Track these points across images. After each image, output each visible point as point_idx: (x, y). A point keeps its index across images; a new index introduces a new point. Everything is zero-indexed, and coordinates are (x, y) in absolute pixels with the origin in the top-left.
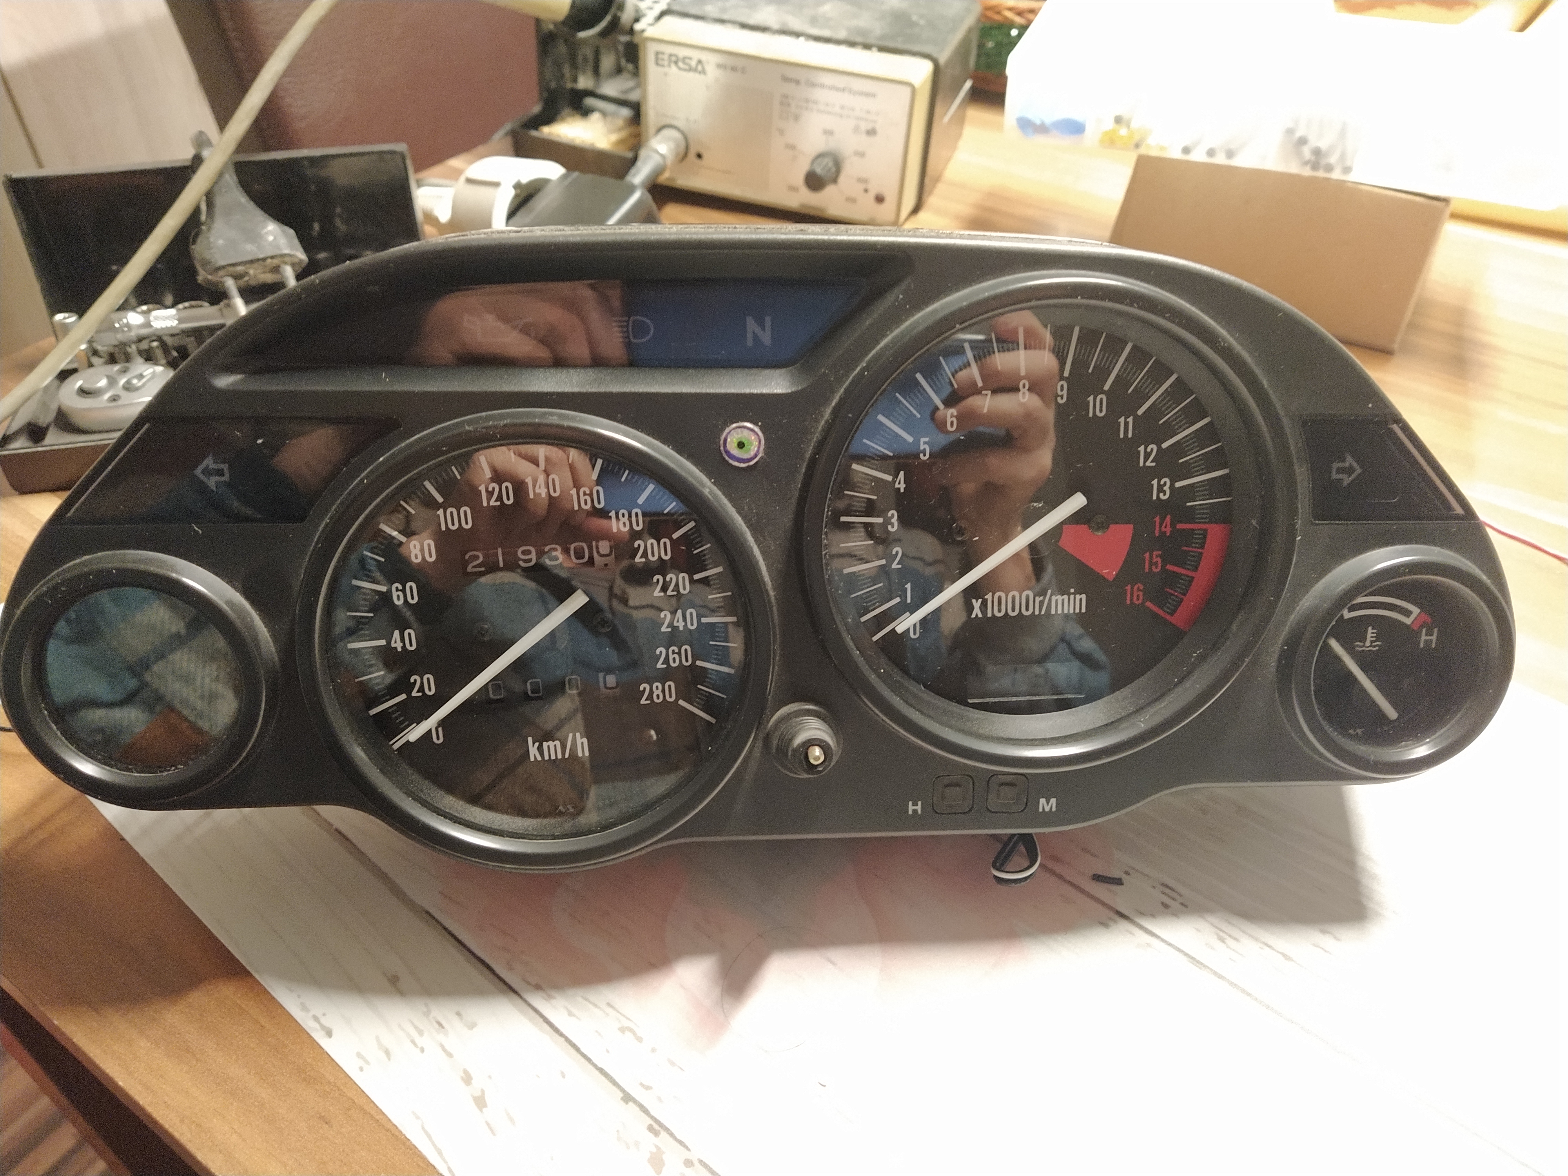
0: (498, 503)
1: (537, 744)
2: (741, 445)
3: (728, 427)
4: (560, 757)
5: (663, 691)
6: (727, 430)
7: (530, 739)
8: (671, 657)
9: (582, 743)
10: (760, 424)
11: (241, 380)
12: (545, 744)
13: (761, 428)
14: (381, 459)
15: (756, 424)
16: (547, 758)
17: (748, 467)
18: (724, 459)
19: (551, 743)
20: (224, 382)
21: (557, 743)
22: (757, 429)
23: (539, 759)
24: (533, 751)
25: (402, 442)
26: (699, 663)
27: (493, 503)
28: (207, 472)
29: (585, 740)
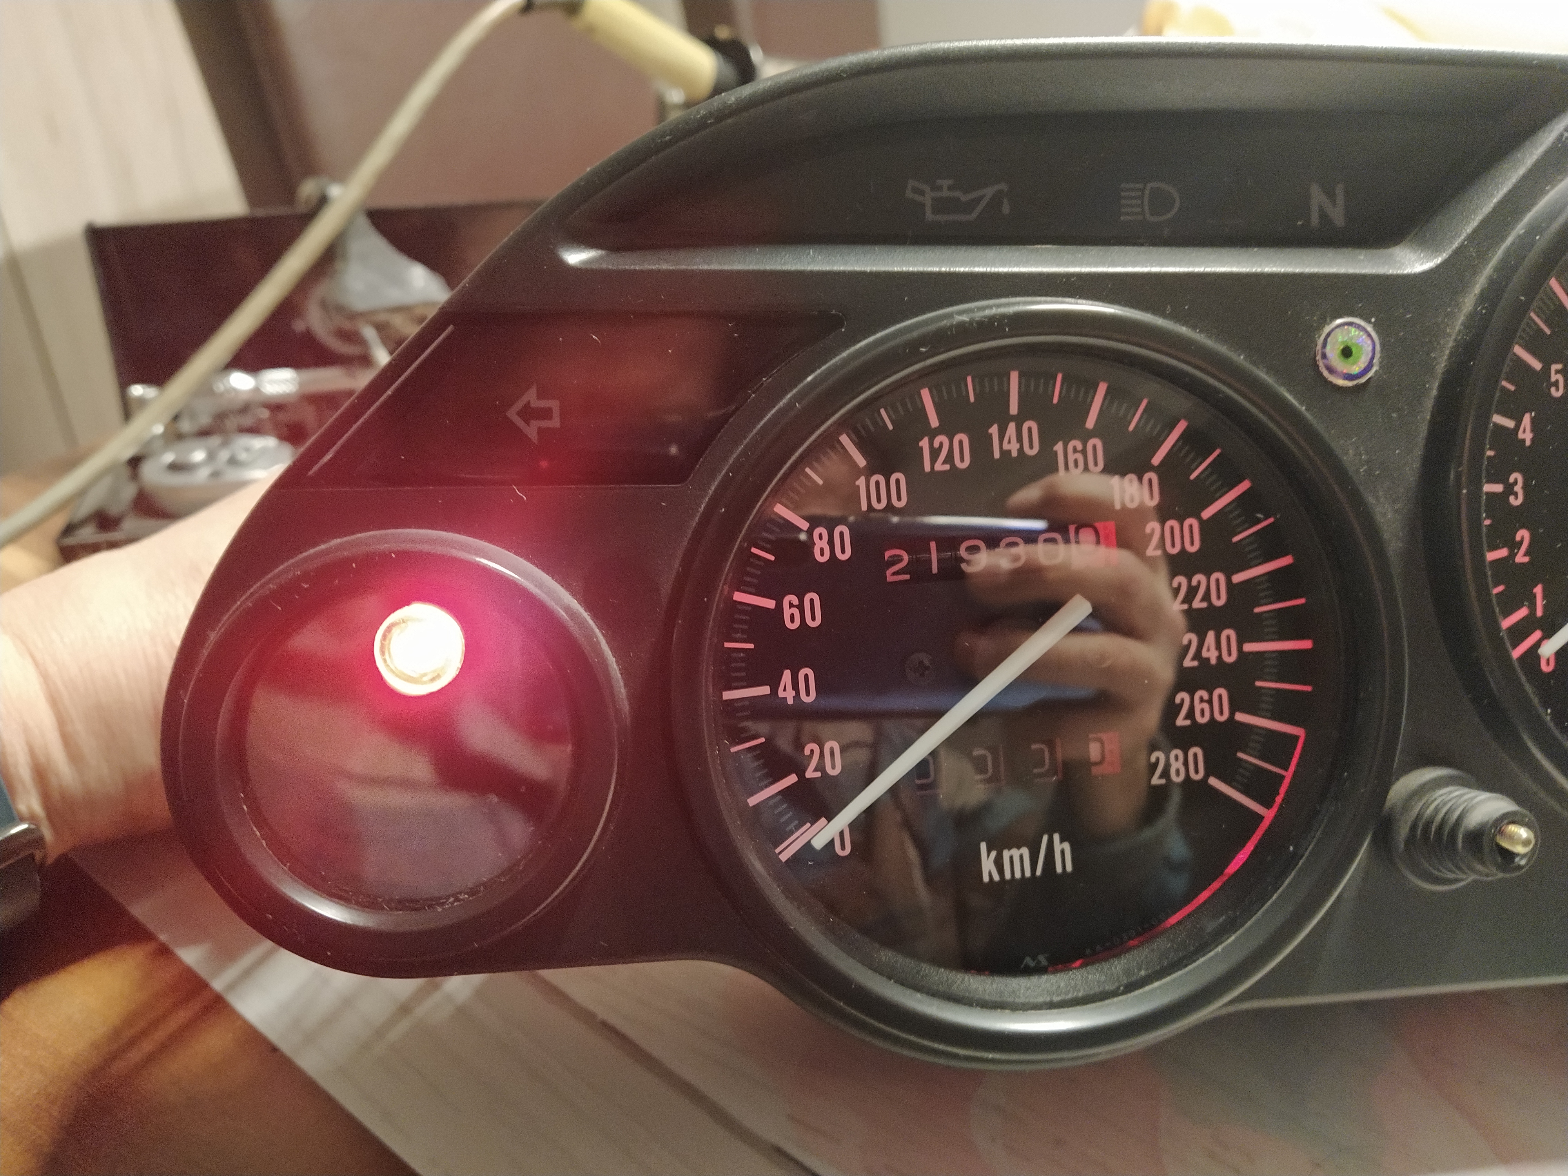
0: (947, 467)
1: (994, 854)
2: (1347, 352)
3: (1328, 324)
4: (1028, 874)
5: (1186, 763)
6: (1327, 329)
7: (983, 846)
8: (1198, 707)
9: (1063, 852)
10: (1373, 320)
11: (601, 257)
12: (1006, 854)
13: (1375, 326)
14: (809, 379)
15: (1368, 321)
16: (1008, 876)
17: (1356, 386)
18: (1321, 374)
19: (1015, 852)
20: (575, 257)
21: (1025, 851)
22: (1369, 328)
23: (996, 878)
24: (988, 865)
25: (843, 351)
26: (1240, 717)
27: (939, 466)
28: (528, 413)
29: (1067, 846)
